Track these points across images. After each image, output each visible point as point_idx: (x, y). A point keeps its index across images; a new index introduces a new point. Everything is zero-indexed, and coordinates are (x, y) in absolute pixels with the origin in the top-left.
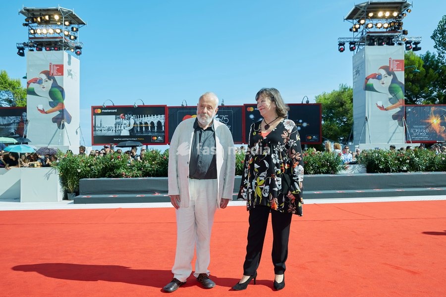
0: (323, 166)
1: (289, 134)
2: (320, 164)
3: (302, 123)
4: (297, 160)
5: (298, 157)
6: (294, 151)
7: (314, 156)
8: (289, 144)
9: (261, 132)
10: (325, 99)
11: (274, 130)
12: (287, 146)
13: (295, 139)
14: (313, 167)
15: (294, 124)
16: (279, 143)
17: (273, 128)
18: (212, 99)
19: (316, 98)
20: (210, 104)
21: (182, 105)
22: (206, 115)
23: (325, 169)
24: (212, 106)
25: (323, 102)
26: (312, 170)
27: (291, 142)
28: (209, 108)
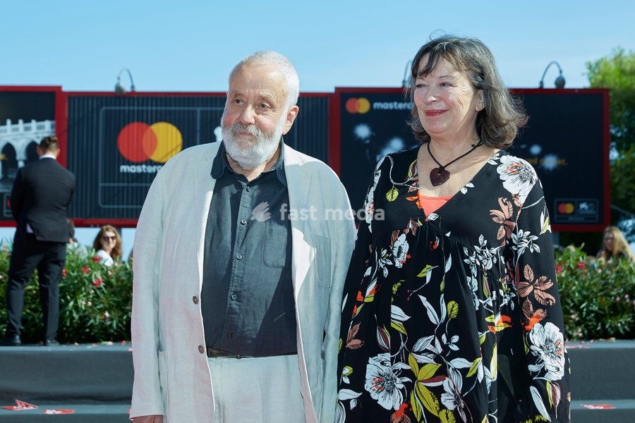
0: (617, 309)
1: (515, 208)
2: (606, 303)
3: (541, 156)
4: (537, 306)
5: (541, 295)
6: (529, 273)
7: (586, 276)
8: (512, 244)
9: (416, 193)
10: (623, 72)
11: (464, 191)
12: (508, 252)
13: (534, 229)
14: (580, 315)
15: (535, 177)
16: (481, 239)
17: (460, 182)
18: (274, 75)
19: (590, 67)
20: (264, 93)
21: (118, 88)
22: (252, 129)
23: (622, 322)
24: (274, 100)
25: (613, 82)
26: (578, 324)
27: (520, 240)
28: (263, 105)
